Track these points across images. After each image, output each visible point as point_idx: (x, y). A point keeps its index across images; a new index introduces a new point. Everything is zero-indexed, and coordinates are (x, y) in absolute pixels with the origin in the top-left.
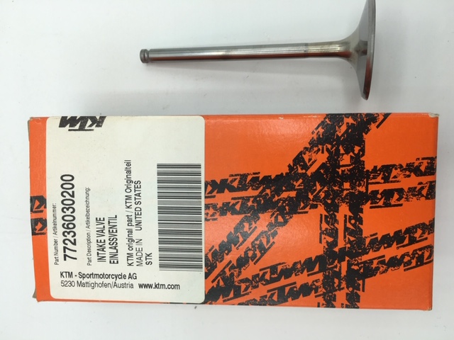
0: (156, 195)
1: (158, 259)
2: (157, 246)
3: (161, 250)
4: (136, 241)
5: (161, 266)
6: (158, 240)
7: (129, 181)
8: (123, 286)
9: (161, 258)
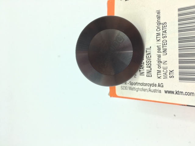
0: (177, 30)
1: (178, 74)
2: (177, 65)
3: (180, 68)
4: (163, 62)
5: (181, 79)
6: (178, 61)
7: (159, 23)
8: (155, 91)
9: (180, 73)
